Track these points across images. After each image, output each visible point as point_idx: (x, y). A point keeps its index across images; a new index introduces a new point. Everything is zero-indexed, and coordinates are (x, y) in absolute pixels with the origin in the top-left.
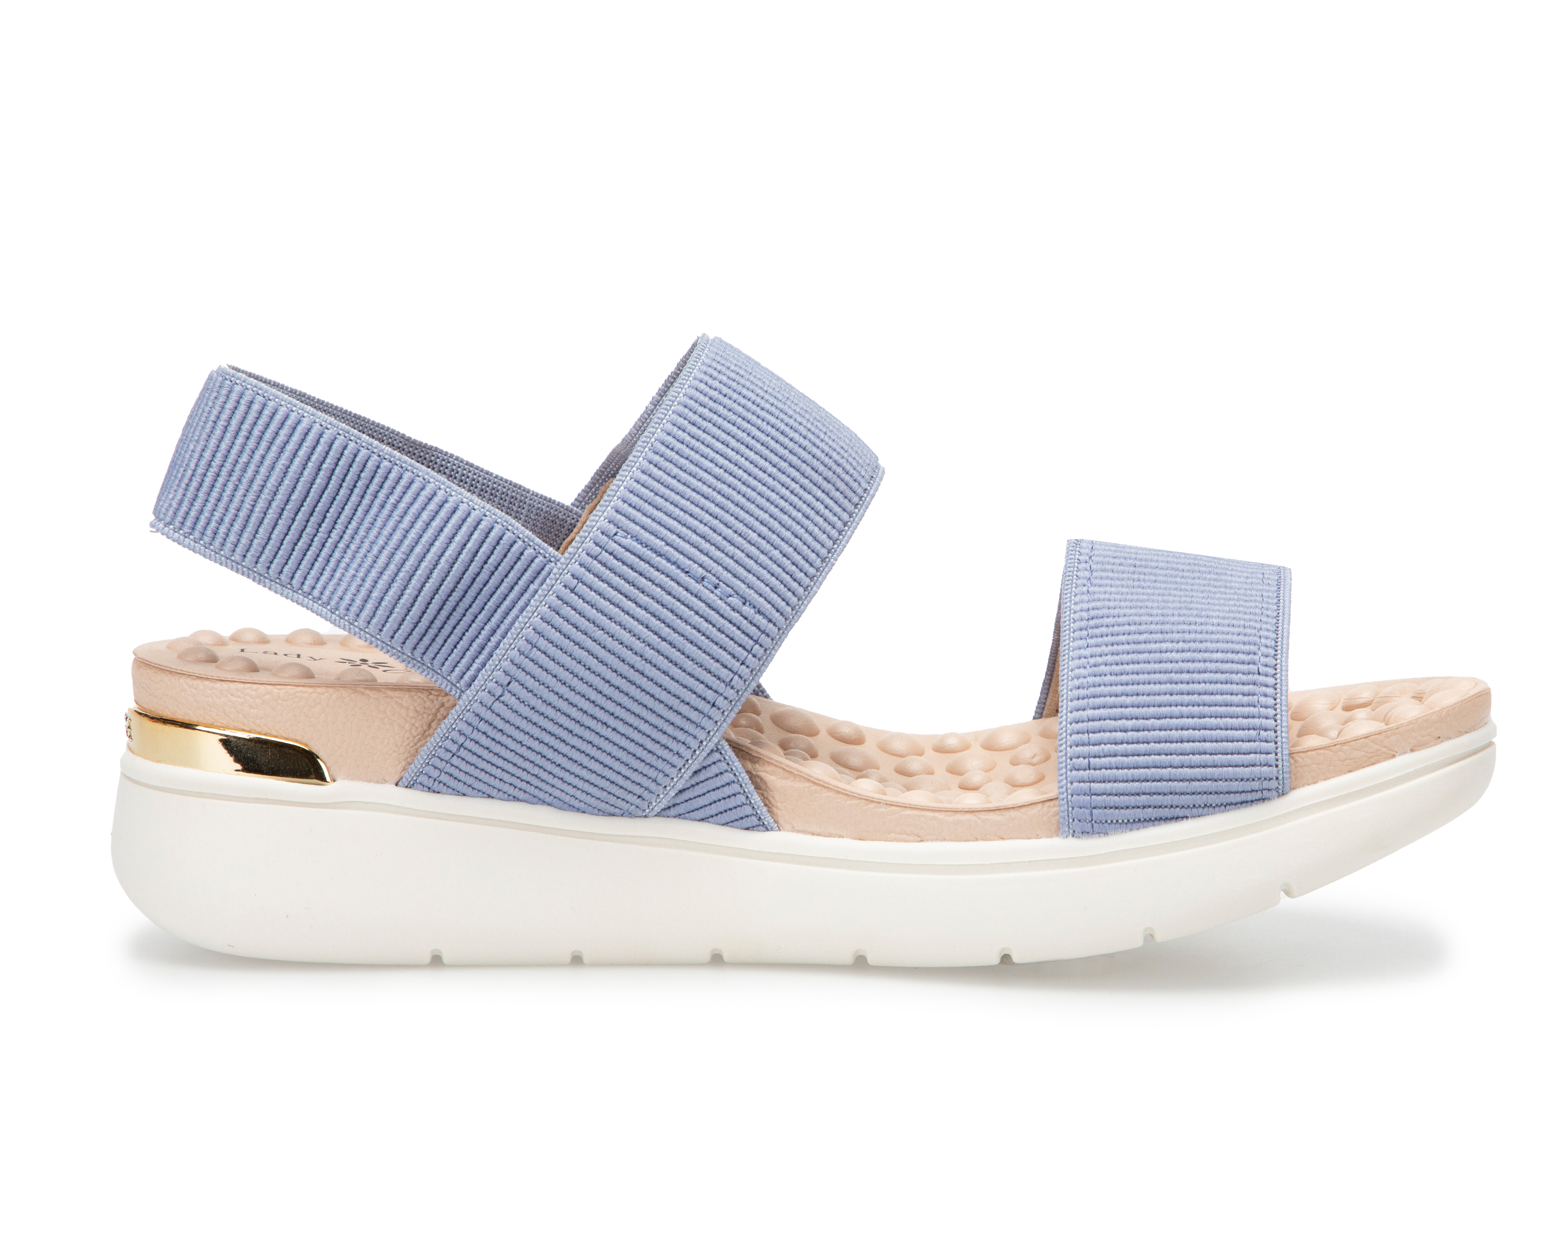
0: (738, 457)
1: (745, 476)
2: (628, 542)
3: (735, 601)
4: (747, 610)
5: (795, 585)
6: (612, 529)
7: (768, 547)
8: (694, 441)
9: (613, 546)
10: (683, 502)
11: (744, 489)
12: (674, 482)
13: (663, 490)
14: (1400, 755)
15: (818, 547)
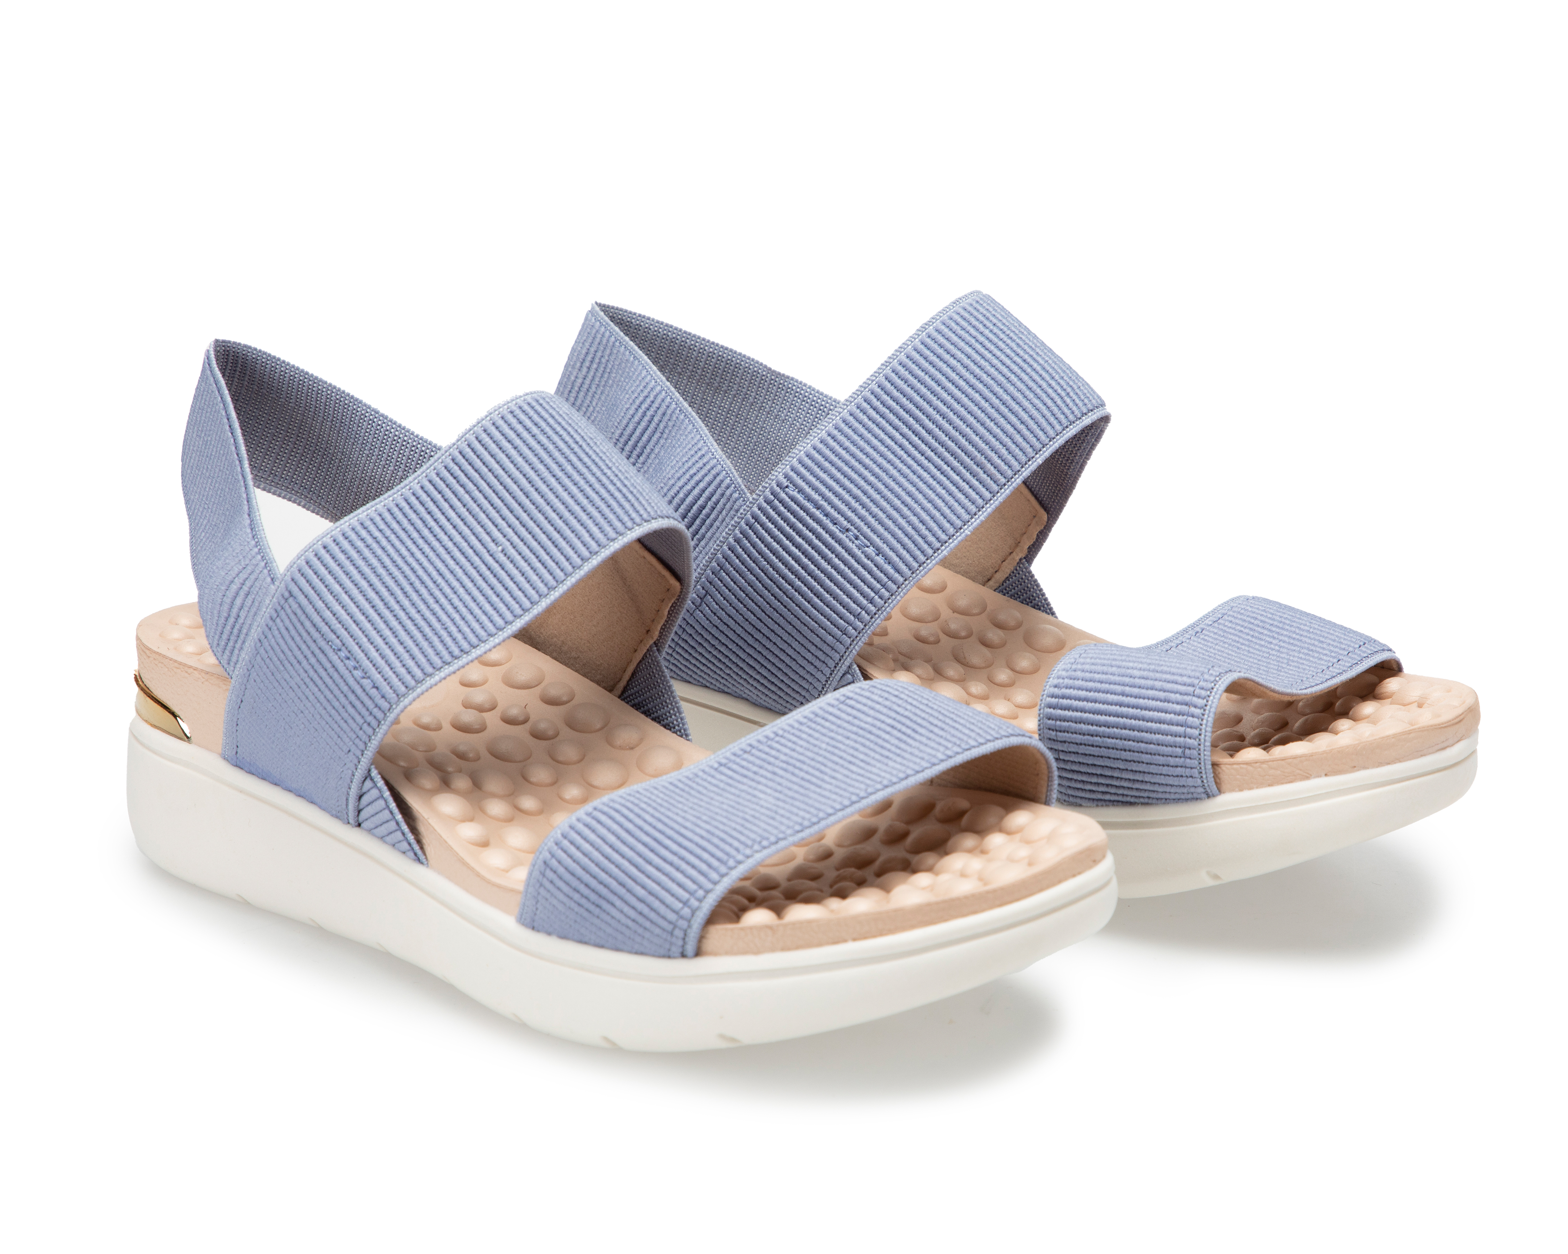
0: (904, 441)
1: (905, 456)
2: (795, 494)
3: (871, 551)
4: (880, 560)
5: (925, 546)
6: (785, 483)
7: (908, 513)
8: (870, 423)
9: (783, 495)
10: (846, 468)
11: (901, 465)
12: (843, 453)
13: (832, 457)
14: (1315, 777)
15: (954, 518)
